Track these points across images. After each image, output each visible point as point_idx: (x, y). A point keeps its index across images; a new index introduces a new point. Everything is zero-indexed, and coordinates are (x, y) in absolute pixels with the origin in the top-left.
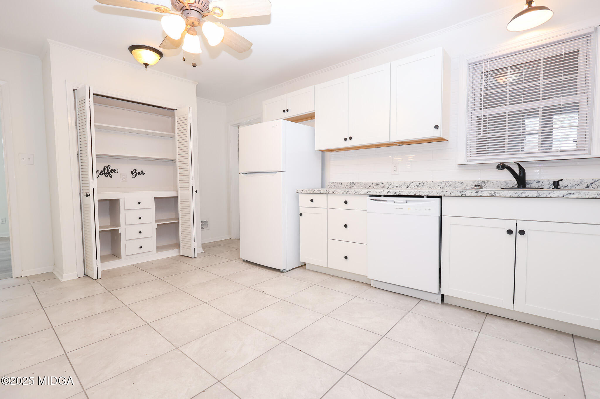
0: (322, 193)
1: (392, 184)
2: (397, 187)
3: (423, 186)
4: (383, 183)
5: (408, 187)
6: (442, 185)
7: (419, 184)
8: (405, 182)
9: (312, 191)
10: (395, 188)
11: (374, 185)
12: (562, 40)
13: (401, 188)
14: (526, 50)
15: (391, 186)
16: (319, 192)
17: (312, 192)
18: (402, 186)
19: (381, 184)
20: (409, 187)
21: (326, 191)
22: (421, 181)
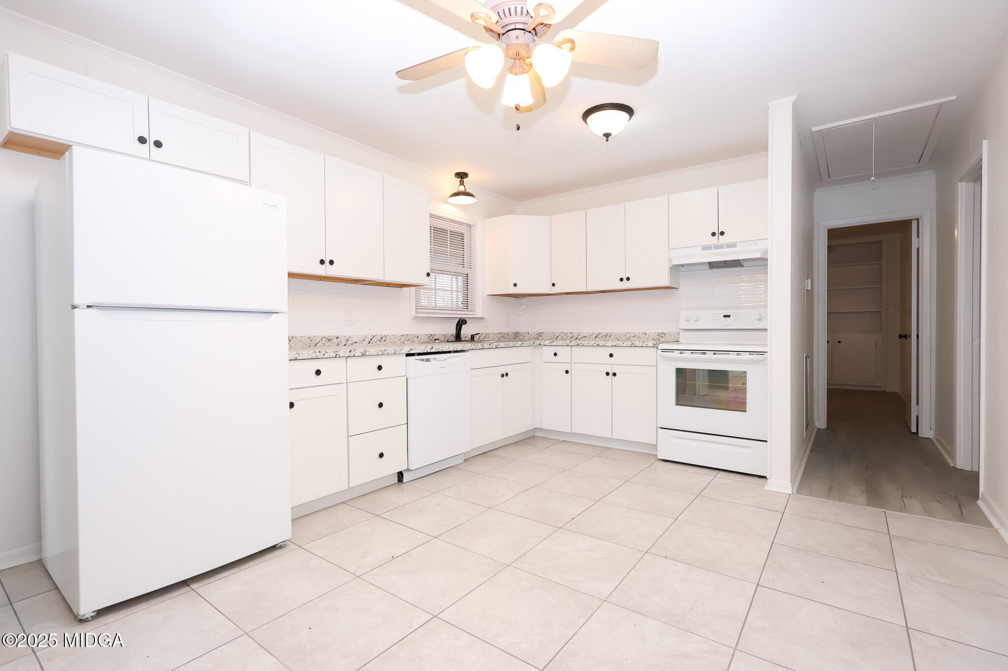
0: (341, 356)
1: (350, 339)
2: (356, 343)
3: (385, 340)
4: (338, 338)
5: (369, 343)
6: (403, 339)
7: (382, 338)
8: (366, 336)
9: (322, 354)
10: (354, 344)
11: (324, 341)
12: (465, 223)
13: (361, 344)
14: (449, 219)
15: (349, 342)
16: (337, 355)
17: (322, 356)
18: (362, 342)
19: (335, 338)
20: (371, 343)
21: (350, 351)
22: (383, 334)
